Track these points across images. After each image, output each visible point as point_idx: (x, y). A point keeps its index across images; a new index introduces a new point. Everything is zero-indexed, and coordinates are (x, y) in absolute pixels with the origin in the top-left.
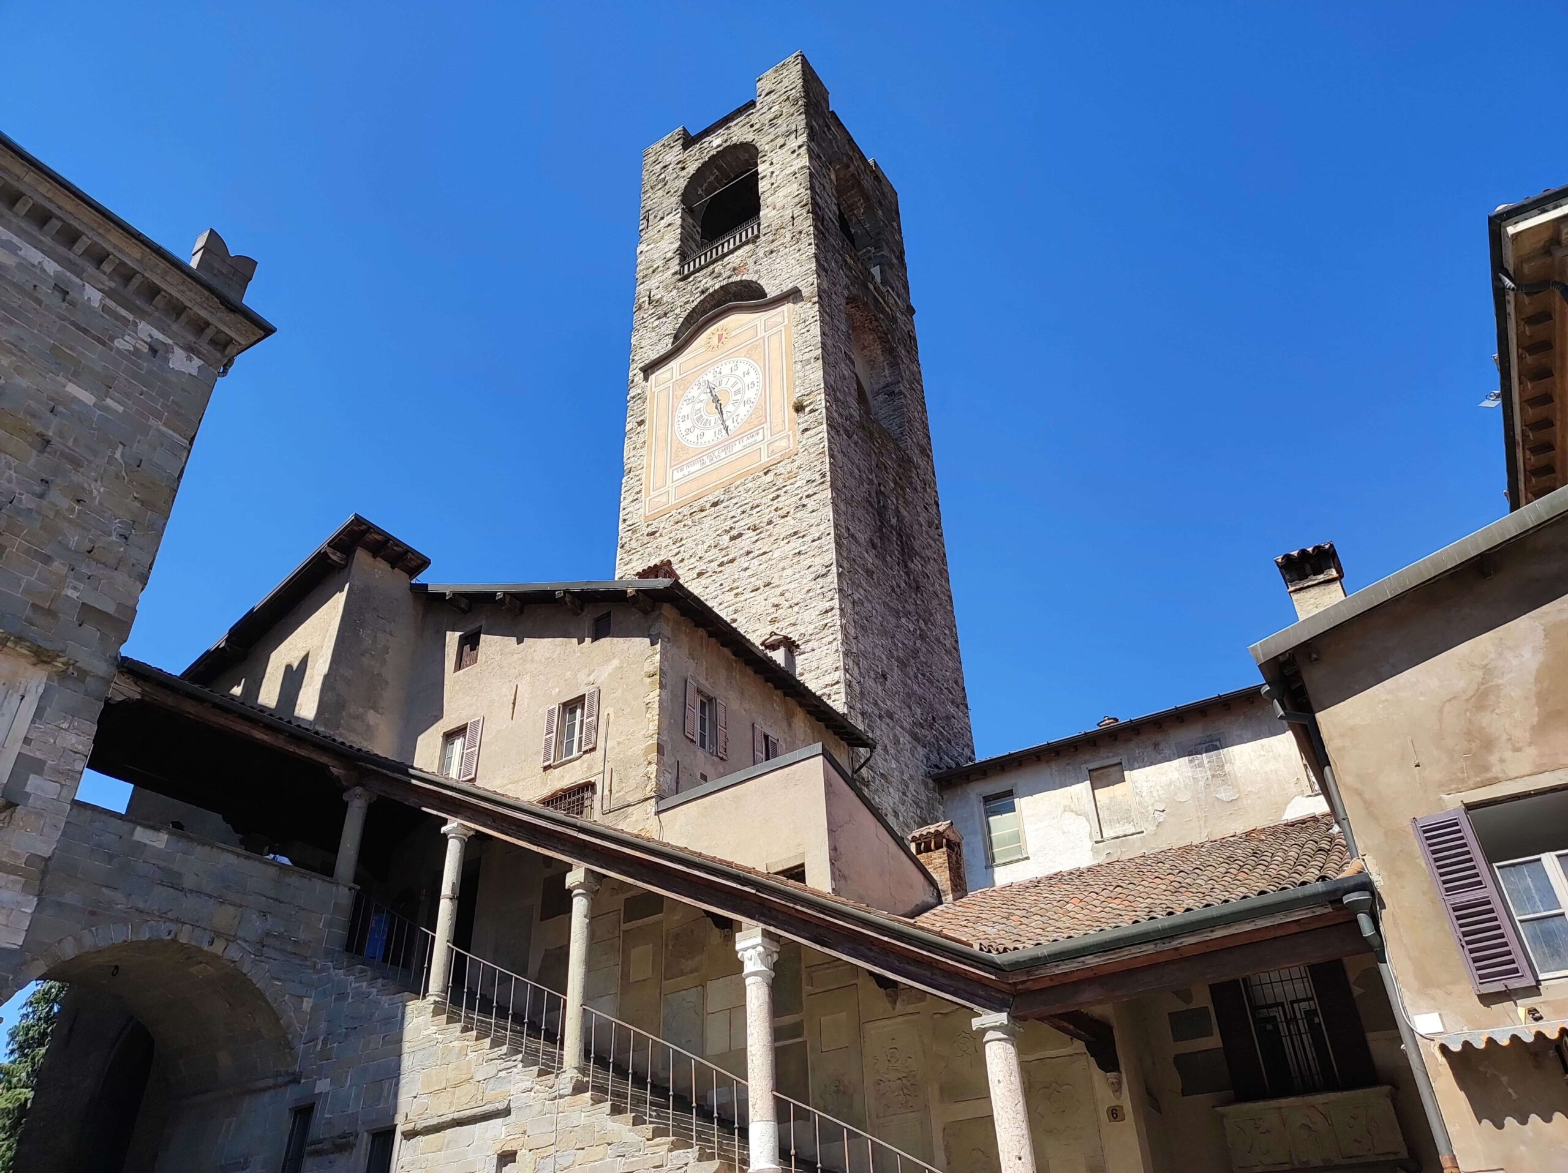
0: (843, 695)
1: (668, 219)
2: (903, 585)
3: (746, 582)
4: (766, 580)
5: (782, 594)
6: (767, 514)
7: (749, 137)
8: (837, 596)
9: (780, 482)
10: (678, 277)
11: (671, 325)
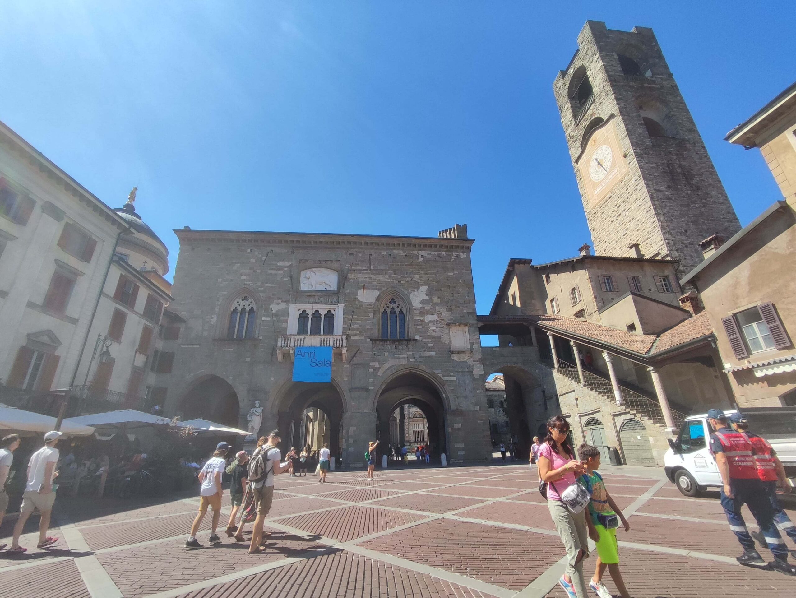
0: (666, 248)
1: (566, 106)
2: (689, 192)
3: (626, 220)
4: (632, 217)
5: (638, 221)
6: (626, 195)
7: (581, 64)
8: (655, 216)
9: (627, 183)
10: (576, 125)
11: (579, 143)
